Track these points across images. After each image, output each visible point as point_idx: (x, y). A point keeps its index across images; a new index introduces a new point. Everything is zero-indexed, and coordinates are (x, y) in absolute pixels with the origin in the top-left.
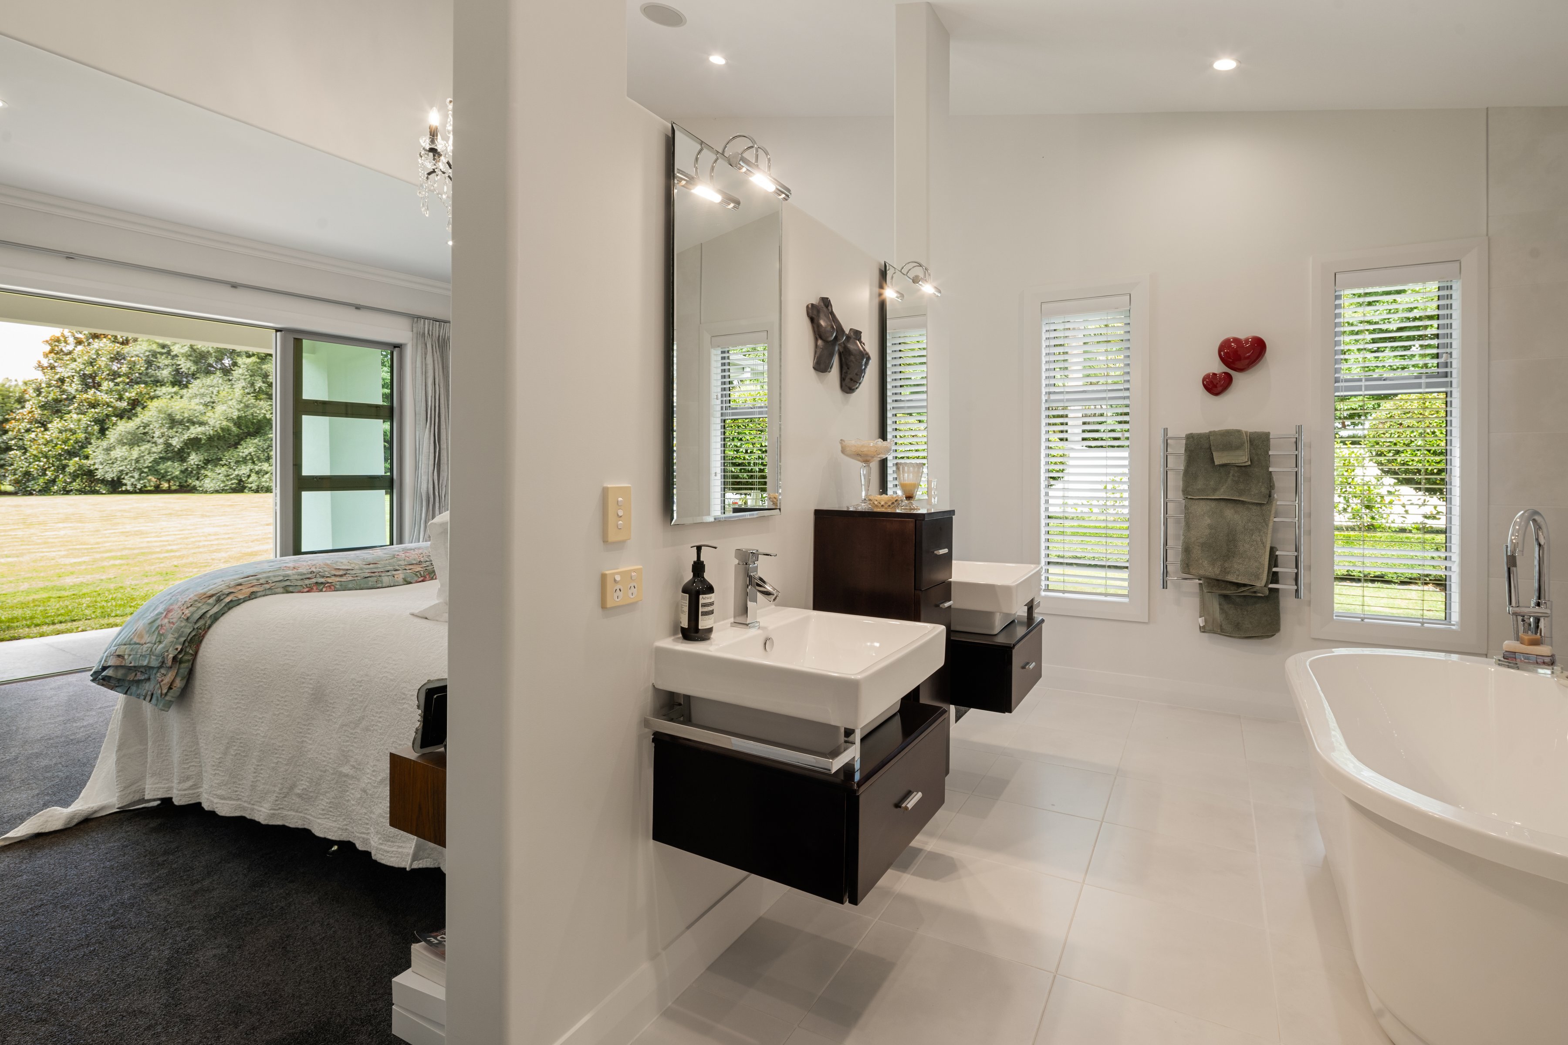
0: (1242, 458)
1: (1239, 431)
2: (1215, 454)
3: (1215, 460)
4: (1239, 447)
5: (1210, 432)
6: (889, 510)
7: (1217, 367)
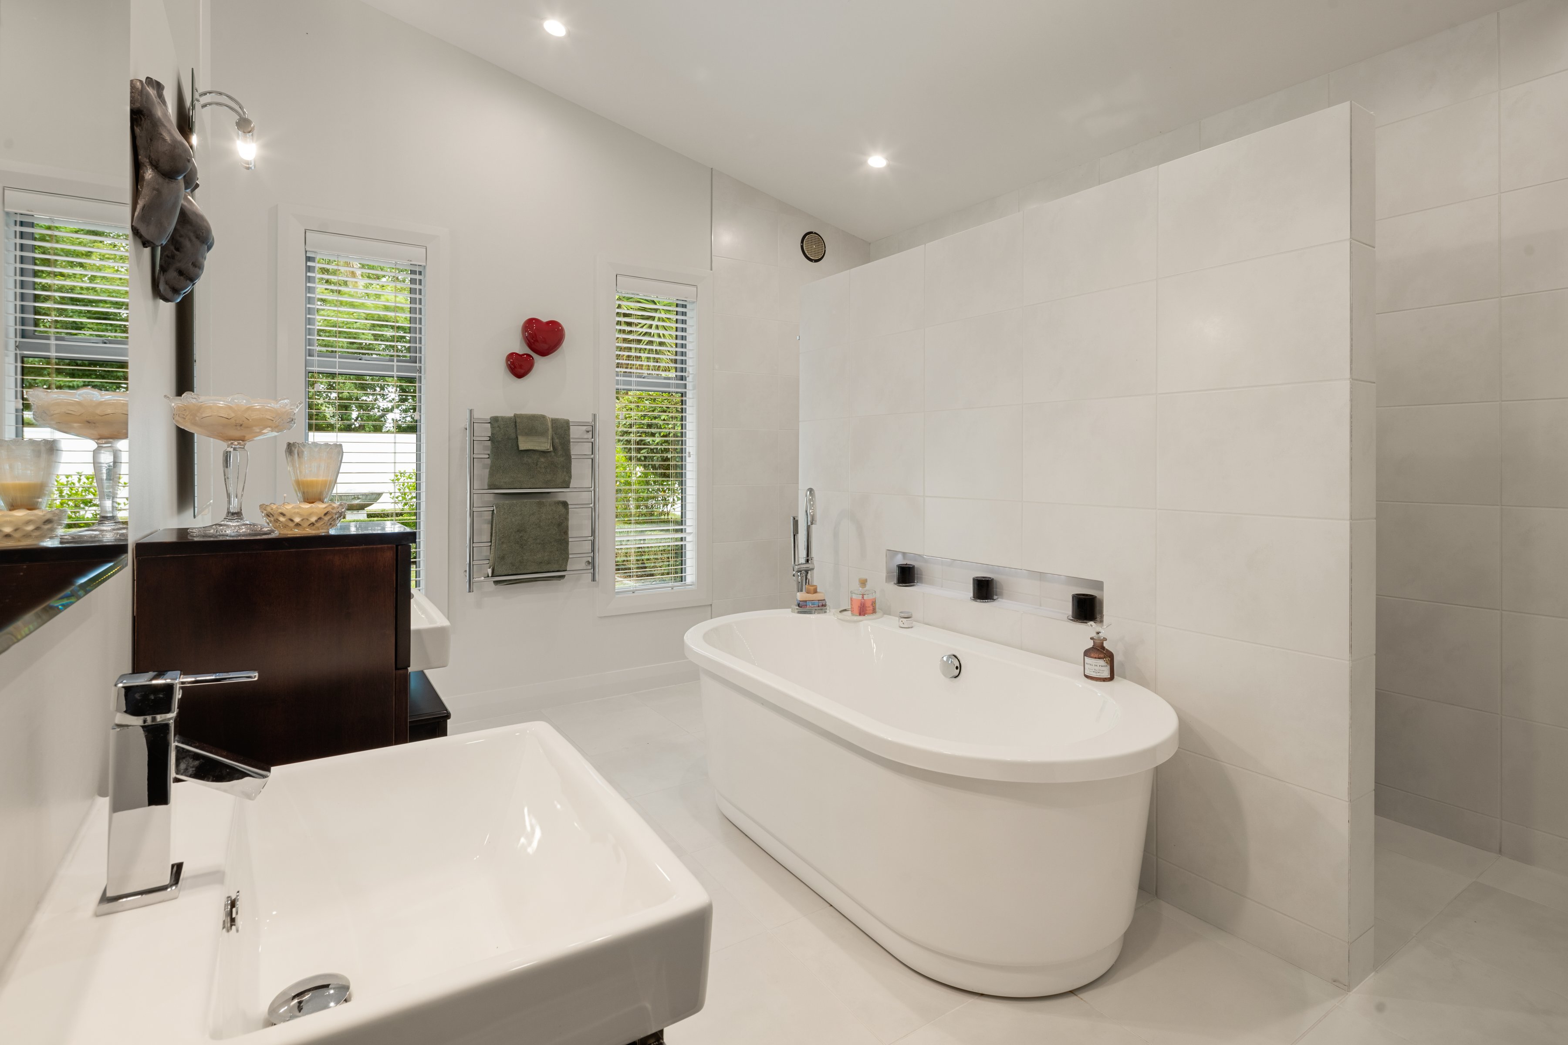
0: (544, 445)
1: (544, 417)
2: (521, 439)
3: (520, 445)
4: (543, 434)
5: (515, 415)
6: (322, 532)
7: (519, 347)
